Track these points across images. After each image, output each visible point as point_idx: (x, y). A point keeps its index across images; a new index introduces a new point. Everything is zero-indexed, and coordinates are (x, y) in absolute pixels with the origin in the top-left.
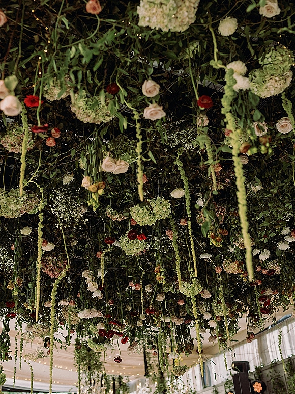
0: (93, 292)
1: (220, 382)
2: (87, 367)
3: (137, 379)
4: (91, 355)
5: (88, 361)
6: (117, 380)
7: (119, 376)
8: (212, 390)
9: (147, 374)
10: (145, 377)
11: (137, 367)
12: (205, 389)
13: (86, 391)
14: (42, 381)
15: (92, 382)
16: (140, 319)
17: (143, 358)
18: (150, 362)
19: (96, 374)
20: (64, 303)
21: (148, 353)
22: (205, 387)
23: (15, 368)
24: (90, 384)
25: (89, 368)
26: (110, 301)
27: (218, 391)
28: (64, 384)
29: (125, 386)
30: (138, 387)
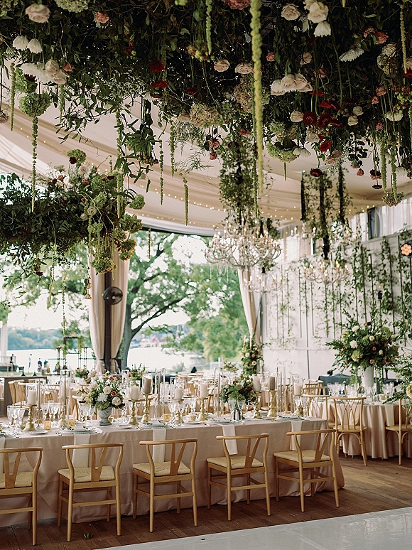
0: (317, 24)
1: (392, 233)
2: (235, 203)
3: (286, 226)
4: (241, 189)
5: (237, 196)
6: (265, 224)
7: (268, 219)
8: (381, 242)
9: (304, 218)
10: (302, 221)
11: (292, 210)
12: (372, 240)
13: (235, 230)
14: (176, 221)
15: (243, 219)
16: (353, 114)
17: (300, 200)
18: (309, 205)
19: (247, 211)
20: (244, 68)
21: (307, 195)
22: (372, 238)
23: (162, 179)
24: (240, 222)
25: (239, 204)
26: (320, 70)
27: (389, 242)
28: (201, 226)
29: (275, 230)
30: (292, 231)
